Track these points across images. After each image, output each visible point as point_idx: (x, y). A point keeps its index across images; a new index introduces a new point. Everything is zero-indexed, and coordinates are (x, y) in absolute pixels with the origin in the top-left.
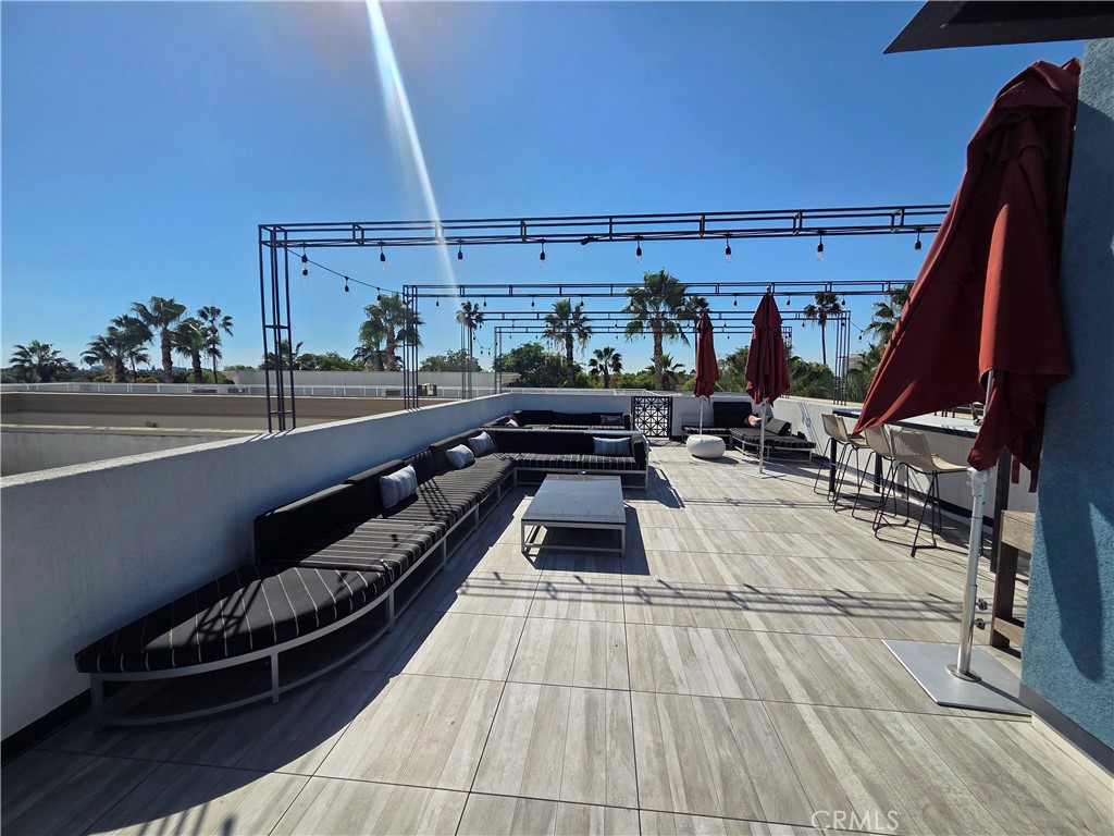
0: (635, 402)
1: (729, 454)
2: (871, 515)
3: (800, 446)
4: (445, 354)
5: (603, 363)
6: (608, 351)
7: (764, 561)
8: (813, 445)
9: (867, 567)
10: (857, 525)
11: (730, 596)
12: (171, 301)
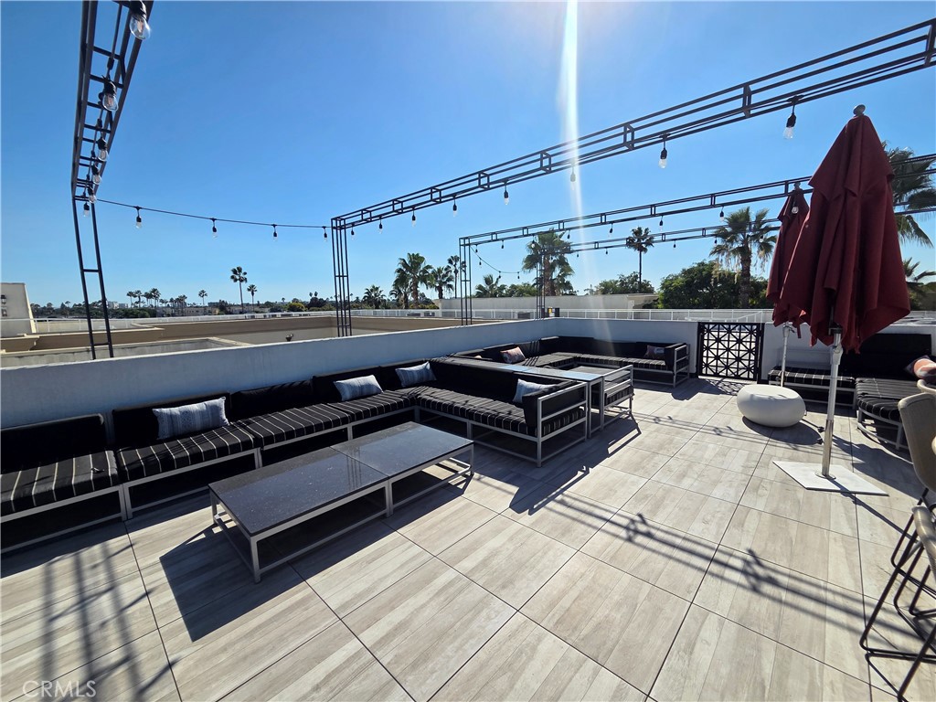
0: (704, 329)
4: (617, 278)
12: (418, 255)
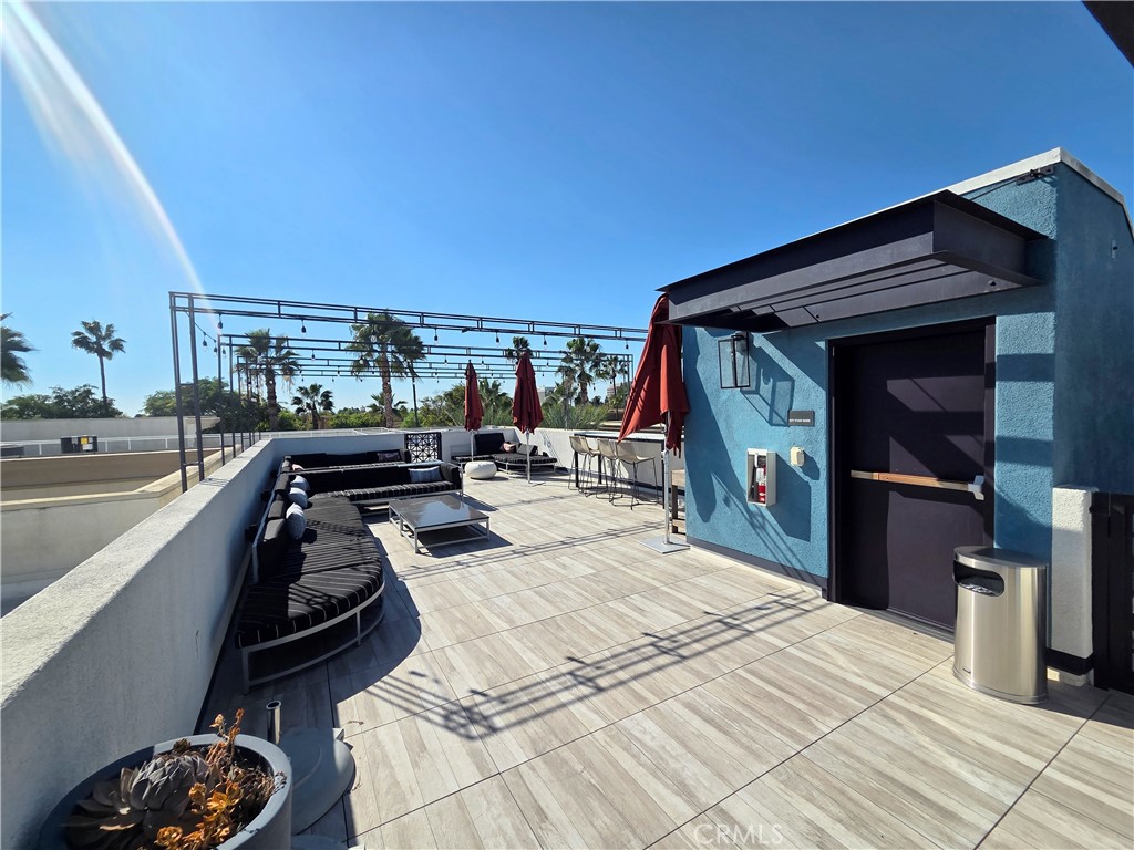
0: (407, 438)
1: (498, 474)
2: (607, 496)
3: (544, 461)
5: (309, 401)
6: (315, 389)
7: (567, 526)
8: (555, 460)
9: (615, 518)
10: (600, 501)
11: (563, 543)
